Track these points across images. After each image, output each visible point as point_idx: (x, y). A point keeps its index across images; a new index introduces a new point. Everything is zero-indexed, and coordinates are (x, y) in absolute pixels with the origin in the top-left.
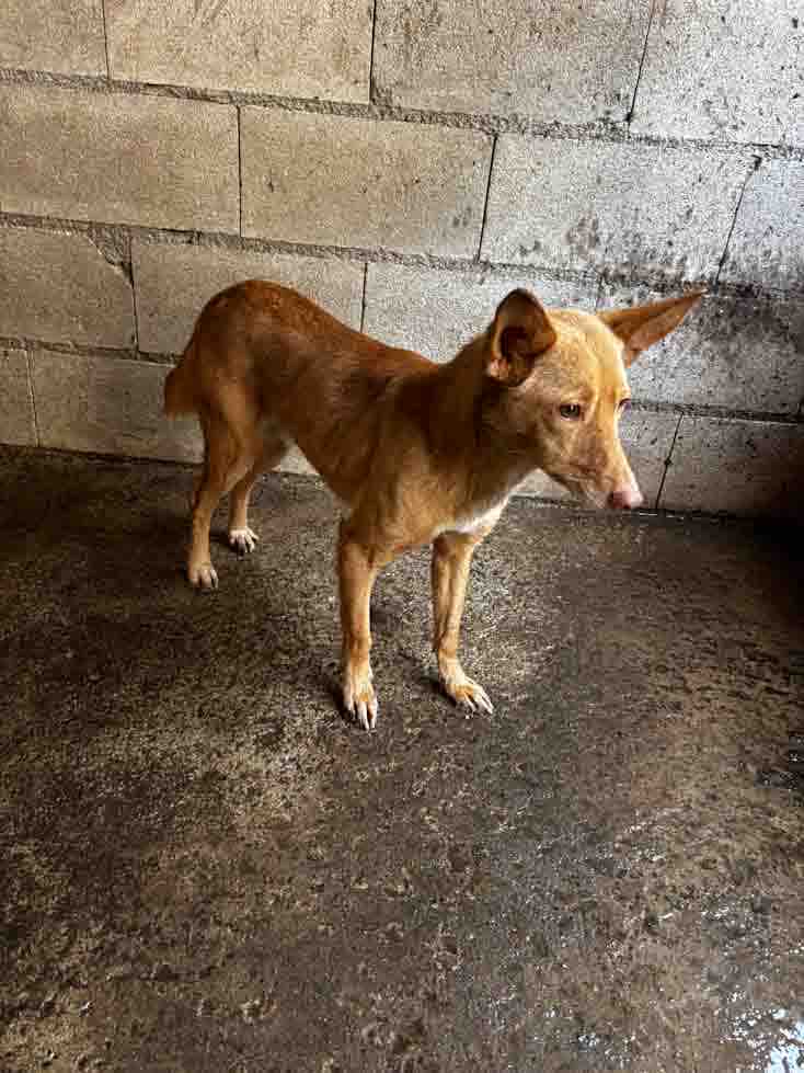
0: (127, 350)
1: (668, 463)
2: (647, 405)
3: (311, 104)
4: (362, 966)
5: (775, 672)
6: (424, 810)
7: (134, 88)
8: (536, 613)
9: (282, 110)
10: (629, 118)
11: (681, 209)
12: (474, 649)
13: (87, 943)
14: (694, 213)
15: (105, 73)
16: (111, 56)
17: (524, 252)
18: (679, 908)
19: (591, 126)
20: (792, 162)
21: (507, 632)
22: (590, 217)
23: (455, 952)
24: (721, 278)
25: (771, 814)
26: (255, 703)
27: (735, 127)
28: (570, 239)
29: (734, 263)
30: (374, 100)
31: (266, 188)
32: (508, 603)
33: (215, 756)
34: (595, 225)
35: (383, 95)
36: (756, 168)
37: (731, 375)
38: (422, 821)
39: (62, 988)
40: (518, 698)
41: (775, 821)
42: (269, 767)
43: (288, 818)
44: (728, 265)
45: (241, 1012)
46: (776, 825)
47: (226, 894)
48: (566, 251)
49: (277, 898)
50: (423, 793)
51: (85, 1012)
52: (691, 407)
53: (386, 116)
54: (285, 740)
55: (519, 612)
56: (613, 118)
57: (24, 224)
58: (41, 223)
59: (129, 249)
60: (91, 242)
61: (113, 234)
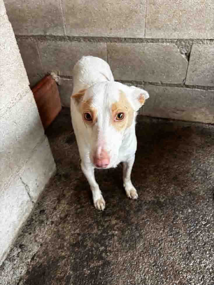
0: (180, 84)
57: (152, 42)
58: (158, 41)
59: (191, 48)
60: (176, 46)
61: (186, 43)
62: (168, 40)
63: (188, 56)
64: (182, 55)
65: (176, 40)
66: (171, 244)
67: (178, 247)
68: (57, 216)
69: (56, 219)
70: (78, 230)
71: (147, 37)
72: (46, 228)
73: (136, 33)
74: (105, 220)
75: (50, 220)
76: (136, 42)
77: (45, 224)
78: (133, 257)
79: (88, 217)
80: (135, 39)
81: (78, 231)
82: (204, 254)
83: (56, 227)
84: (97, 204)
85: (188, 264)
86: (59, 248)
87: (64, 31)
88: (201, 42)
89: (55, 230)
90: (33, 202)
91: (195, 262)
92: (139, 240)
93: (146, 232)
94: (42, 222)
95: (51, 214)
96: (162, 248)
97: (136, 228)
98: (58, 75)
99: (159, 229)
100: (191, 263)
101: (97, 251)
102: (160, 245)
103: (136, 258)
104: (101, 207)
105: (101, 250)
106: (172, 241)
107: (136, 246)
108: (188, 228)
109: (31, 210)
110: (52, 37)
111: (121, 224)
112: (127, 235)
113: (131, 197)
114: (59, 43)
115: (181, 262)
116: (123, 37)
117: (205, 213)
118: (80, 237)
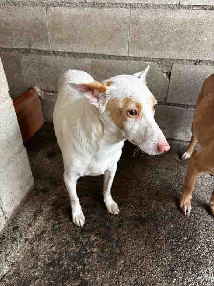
7: (189, 7)
15: (178, 2)
57: (135, 60)
58: (141, 59)
59: (172, 67)
60: (158, 65)
61: (166, 62)
62: (149, 59)
63: (169, 75)
64: (164, 74)
65: (157, 60)
66: (153, 262)
67: (160, 264)
68: (32, 233)
69: (30, 237)
70: (55, 247)
71: (130, 55)
72: (19, 246)
73: (120, 51)
74: (85, 236)
75: (24, 238)
76: (120, 60)
77: (18, 242)
78: (113, 276)
79: (66, 234)
80: (119, 56)
81: (54, 249)
82: (187, 271)
83: (30, 245)
84: (76, 219)
85: (170, 282)
86: (32, 268)
87: (49, 46)
88: (181, 62)
89: (29, 248)
90: (6, 218)
91: (178, 279)
92: (120, 257)
93: (126, 249)
94: (15, 239)
95: (25, 231)
96: (143, 265)
97: (116, 245)
98: (41, 89)
99: (140, 246)
100: (173, 281)
101: (74, 270)
102: (141, 262)
103: (116, 277)
104: (80, 223)
105: (78, 269)
106: (153, 259)
107: (116, 263)
108: (170, 243)
109: (3, 226)
110: (36, 51)
111: (101, 240)
112: (107, 252)
113: (112, 213)
114: (44, 57)
115: (163, 280)
116: (107, 54)
117: (187, 228)
118: (56, 255)
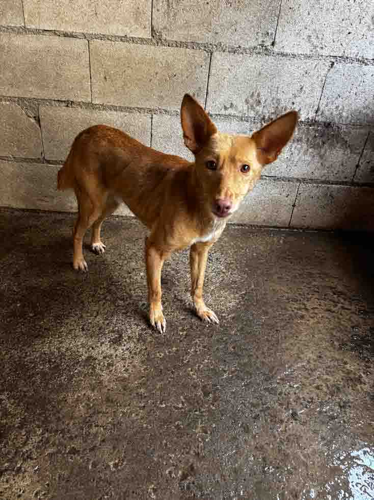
0: (39, 159)
1: (294, 206)
2: (284, 179)
3: (123, 38)
4: (165, 441)
5: (345, 300)
6: (190, 369)
7: (37, 32)
8: (236, 277)
9: (109, 42)
10: (273, 44)
11: (298, 87)
12: (209, 294)
13: (35, 439)
14: (304, 88)
15: (23, 24)
16: (26, 17)
17: (226, 108)
18: (307, 408)
19: (255, 48)
20: (348, 64)
21: (224, 286)
22: (256, 91)
23: (206, 433)
24: (317, 119)
25: (346, 363)
26: (108, 324)
27: (322, 48)
28: (247, 102)
29: (322, 112)
30: (153, 37)
31: (103, 80)
32: (224, 273)
33: (91, 349)
34: (259, 95)
35: (158, 34)
36: (332, 67)
37: (322, 164)
38: (189, 375)
39: (25, 460)
40: (230, 316)
41: (348, 366)
42: (117, 353)
43: (126, 375)
44: (319, 113)
45: (109, 466)
46: (348, 368)
47: (99, 413)
48: (245, 108)
49: (124, 413)
50: (188, 362)
51: (35, 471)
52: (304, 180)
53: (159, 44)
54: (123, 340)
55: (229, 277)
56: (266, 44)
59: (38, 110)
60: (19, 107)
61: (29, 103)
62: (6, 98)
63: (38, 120)
64: (31, 119)
